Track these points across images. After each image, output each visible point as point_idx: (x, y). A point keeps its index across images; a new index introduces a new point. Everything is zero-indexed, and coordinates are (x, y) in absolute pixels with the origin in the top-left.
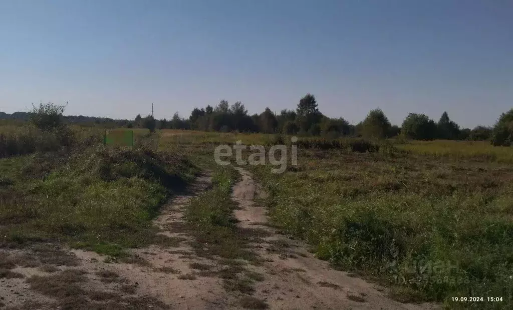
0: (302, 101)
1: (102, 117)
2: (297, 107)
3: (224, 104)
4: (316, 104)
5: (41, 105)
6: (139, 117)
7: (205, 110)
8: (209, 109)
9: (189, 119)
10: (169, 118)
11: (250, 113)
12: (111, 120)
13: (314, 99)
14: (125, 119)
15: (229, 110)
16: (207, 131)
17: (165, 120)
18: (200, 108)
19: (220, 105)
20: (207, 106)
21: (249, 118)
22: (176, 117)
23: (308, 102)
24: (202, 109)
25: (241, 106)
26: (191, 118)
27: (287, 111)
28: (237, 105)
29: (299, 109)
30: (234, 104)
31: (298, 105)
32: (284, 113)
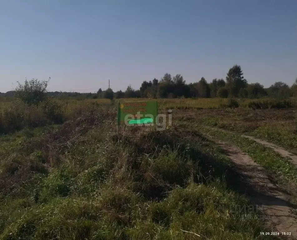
0: (231, 70)
1: (72, 92)
2: (227, 75)
3: (167, 77)
4: (242, 73)
5: (26, 82)
6: (100, 90)
7: (152, 82)
8: (155, 81)
9: (139, 89)
10: (124, 90)
11: (188, 83)
12: (79, 94)
13: (240, 69)
14: (89, 93)
15: (172, 81)
16: (155, 98)
17: (121, 91)
18: (148, 81)
19: (165, 77)
20: (154, 79)
21: (187, 86)
22: (129, 88)
23: (236, 71)
24: (150, 82)
25: (180, 77)
26: (141, 88)
27: (217, 80)
28: (178, 76)
29: (228, 77)
30: (175, 76)
31: (228, 74)
32: (215, 81)
